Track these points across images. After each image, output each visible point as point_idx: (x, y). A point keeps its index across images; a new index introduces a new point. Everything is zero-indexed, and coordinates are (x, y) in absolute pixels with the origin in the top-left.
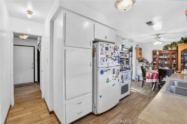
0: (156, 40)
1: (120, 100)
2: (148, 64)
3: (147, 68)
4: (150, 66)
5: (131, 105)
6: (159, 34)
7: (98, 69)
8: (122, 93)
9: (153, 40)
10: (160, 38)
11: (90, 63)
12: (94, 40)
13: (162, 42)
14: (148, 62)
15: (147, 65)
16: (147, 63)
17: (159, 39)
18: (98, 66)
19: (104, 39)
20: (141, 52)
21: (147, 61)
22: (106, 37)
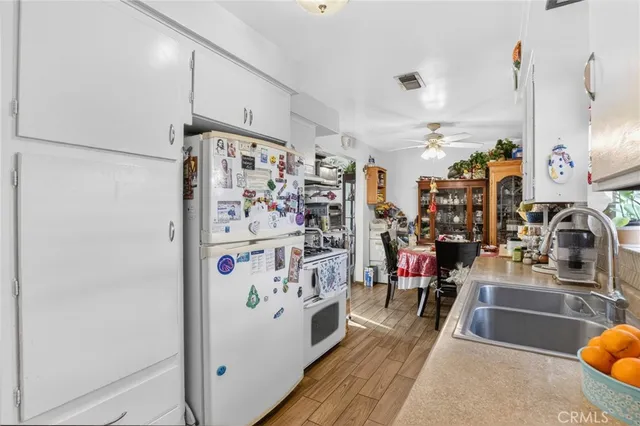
0: (427, 143)
1: (307, 370)
2: (404, 225)
3: (403, 240)
4: (410, 232)
5: (347, 383)
6: (438, 125)
7: (207, 252)
8: (315, 341)
9: (421, 144)
10: (440, 136)
11: (172, 224)
12: (190, 123)
13: (446, 150)
14: (405, 219)
15: (401, 229)
16: (402, 220)
17: (439, 142)
18: (208, 236)
19: (237, 122)
20: (385, 183)
21: (401, 213)
22: (248, 116)
